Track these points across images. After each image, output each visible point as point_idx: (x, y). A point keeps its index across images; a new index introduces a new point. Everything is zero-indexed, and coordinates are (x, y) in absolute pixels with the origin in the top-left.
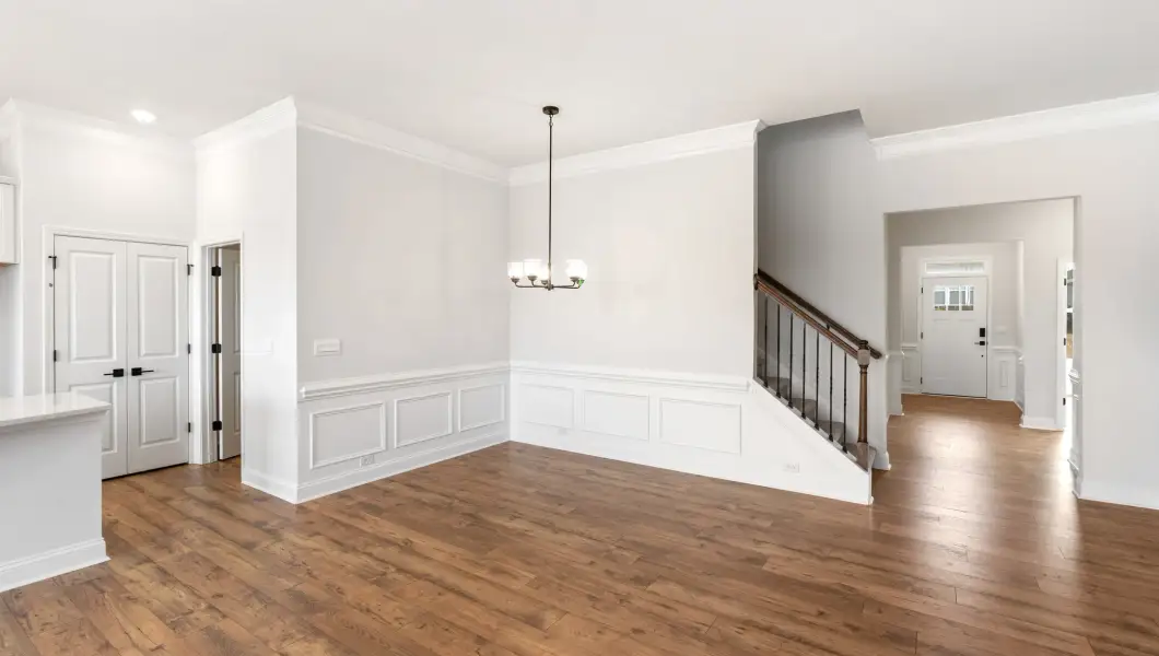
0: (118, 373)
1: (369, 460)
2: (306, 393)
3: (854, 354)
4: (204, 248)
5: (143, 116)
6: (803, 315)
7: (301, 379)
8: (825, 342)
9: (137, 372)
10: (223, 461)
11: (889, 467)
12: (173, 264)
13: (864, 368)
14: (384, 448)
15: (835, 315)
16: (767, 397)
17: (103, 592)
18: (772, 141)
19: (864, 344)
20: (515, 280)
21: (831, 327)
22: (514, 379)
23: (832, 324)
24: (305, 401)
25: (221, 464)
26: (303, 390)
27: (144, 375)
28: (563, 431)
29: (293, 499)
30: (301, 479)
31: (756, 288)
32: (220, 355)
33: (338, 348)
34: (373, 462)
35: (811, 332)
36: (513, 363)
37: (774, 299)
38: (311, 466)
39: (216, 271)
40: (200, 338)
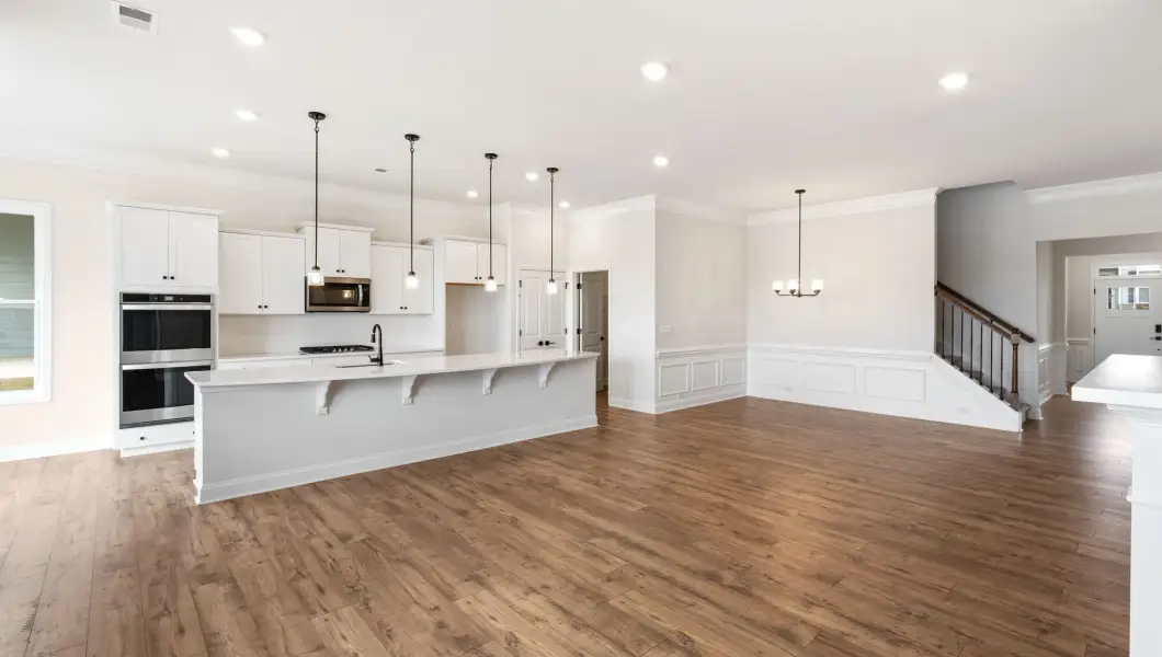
0: (541, 344)
2: (661, 354)
3: (1008, 336)
4: (573, 273)
6: (971, 312)
7: (658, 344)
8: (987, 329)
9: (547, 343)
11: (1041, 418)
13: (1015, 347)
14: (688, 391)
15: (996, 313)
16: (945, 364)
18: (946, 200)
19: (1015, 330)
20: (777, 292)
21: (992, 320)
22: (750, 355)
23: (994, 318)
26: (659, 352)
27: (549, 345)
28: (788, 389)
29: (653, 412)
30: (657, 401)
31: (936, 294)
32: (581, 335)
34: (683, 398)
35: (976, 323)
36: (749, 343)
37: (949, 303)
38: (659, 395)
39: (579, 286)
40: (571, 326)
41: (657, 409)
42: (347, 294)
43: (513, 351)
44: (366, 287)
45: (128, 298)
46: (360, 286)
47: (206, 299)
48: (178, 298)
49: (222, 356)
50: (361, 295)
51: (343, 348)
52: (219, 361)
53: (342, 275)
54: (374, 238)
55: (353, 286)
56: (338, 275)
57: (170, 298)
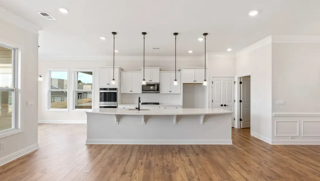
0: (222, 105)
1: (293, 137)
2: (274, 115)
4: (238, 77)
5: (229, 50)
7: (273, 110)
9: (225, 105)
10: (242, 128)
12: (232, 82)
14: (298, 135)
17: (237, 151)
24: (275, 117)
25: (242, 129)
26: (273, 114)
27: (226, 106)
32: (242, 103)
33: (283, 103)
34: (294, 139)
38: (275, 135)
39: (241, 83)
40: (237, 99)
41: (272, 142)
42: (152, 88)
43: (209, 107)
44: (158, 85)
45: (101, 89)
46: (156, 85)
47: (116, 89)
48: (110, 89)
49: (120, 104)
50: (156, 88)
51: (150, 103)
52: (118, 105)
53: (151, 82)
54: (160, 70)
55: (154, 85)
56: (150, 82)
57: (109, 89)
